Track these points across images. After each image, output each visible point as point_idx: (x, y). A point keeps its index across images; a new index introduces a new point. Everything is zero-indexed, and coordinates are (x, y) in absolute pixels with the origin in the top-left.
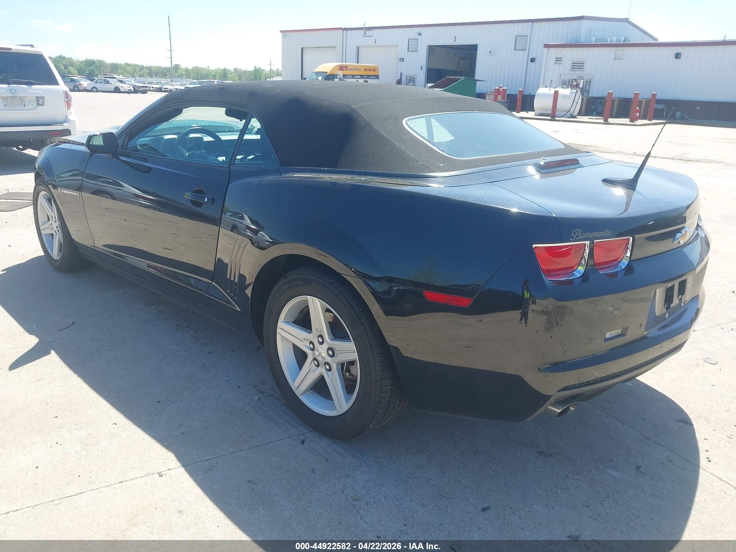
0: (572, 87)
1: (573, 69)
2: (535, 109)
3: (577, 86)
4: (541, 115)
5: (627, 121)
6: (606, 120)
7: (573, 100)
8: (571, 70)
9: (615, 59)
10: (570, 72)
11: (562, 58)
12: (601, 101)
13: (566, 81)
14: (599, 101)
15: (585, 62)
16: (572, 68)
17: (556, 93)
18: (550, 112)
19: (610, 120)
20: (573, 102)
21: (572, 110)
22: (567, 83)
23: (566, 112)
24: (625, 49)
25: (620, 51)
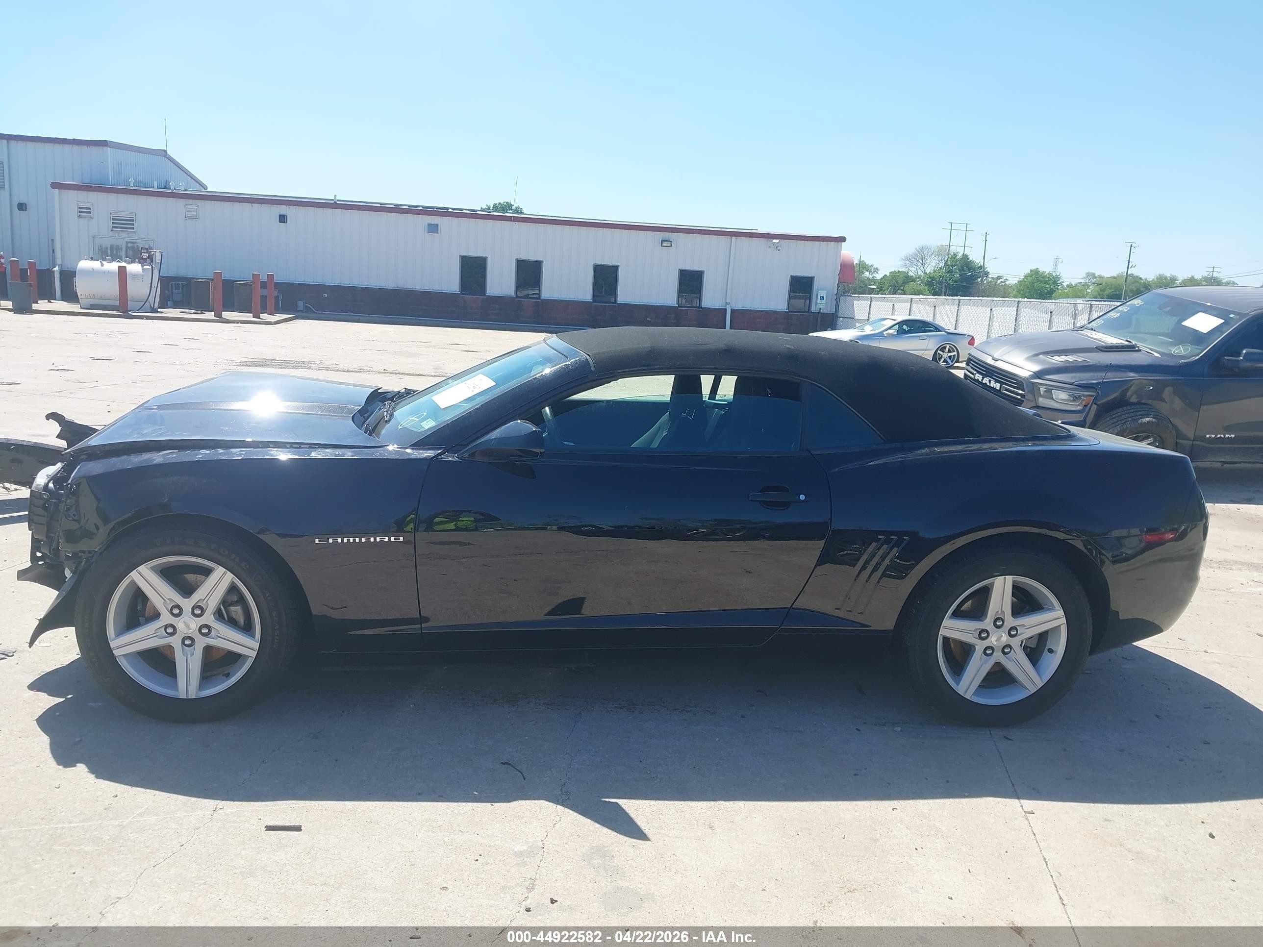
0: (142, 261)
1: (114, 229)
2: (80, 297)
3: (151, 258)
4: (93, 307)
5: (249, 317)
6: (219, 315)
7: (150, 282)
8: (112, 230)
9: (185, 218)
10: (111, 233)
11: (90, 209)
12: (177, 283)
13: (107, 248)
14: (174, 283)
15: (134, 219)
16: (113, 227)
17: (122, 270)
18: (117, 303)
19: (226, 315)
20: (150, 285)
21: (151, 299)
22: (109, 251)
23: (144, 303)
24: (200, 203)
25: (192, 205)
